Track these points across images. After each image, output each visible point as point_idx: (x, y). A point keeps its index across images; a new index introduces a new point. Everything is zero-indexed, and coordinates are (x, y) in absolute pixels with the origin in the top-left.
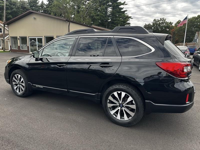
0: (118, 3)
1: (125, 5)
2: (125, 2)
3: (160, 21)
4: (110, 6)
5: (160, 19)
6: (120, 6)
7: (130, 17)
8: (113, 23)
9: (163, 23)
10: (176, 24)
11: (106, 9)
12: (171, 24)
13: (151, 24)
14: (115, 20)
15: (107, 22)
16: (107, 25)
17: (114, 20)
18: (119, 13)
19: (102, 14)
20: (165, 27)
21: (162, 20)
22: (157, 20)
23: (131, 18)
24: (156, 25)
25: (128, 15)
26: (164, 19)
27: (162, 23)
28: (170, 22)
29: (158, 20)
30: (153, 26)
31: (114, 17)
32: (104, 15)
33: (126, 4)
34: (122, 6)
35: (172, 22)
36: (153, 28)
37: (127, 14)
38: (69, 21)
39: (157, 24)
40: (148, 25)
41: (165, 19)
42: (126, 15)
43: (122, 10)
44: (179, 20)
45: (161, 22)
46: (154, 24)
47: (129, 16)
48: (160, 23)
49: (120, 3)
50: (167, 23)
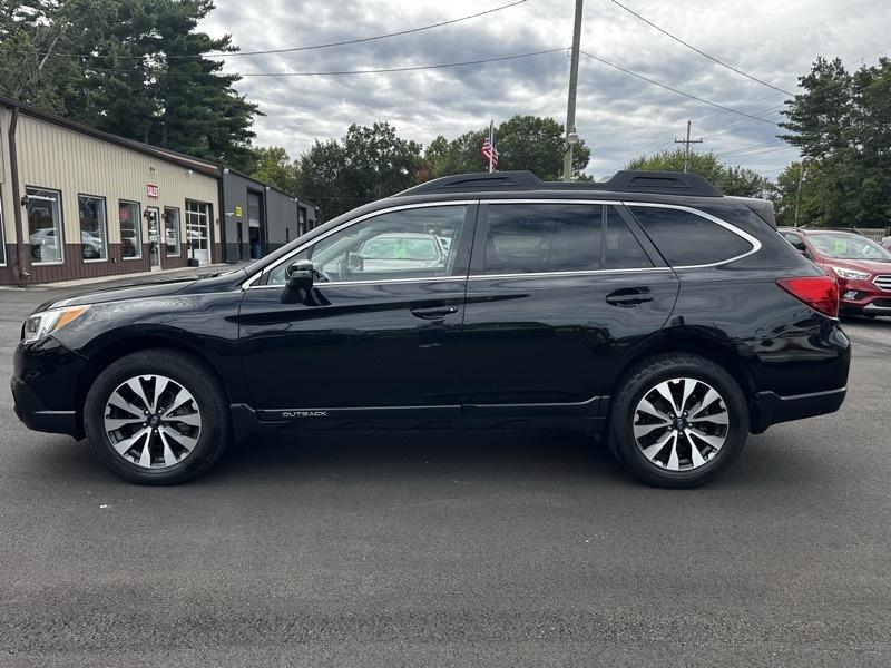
0: (194, 36)
1: (230, 50)
2: (226, 40)
3: (374, 133)
4: (155, 46)
5: (373, 129)
6: (207, 54)
7: (252, 108)
8: (179, 127)
9: (384, 144)
10: (431, 151)
11: (138, 56)
12: (417, 151)
13: (342, 145)
14: (190, 116)
15: (150, 122)
16: (147, 133)
17: (180, 116)
18: (203, 84)
19: (118, 82)
20: (393, 159)
21: (383, 134)
22: (362, 131)
23: (259, 113)
24: (362, 152)
25: (241, 95)
26: (390, 128)
27: (381, 141)
28: (412, 143)
29: (365, 129)
30: (348, 155)
31: (182, 98)
32: (129, 88)
33: (234, 50)
34: (212, 56)
35: (417, 142)
36: (349, 162)
37: (235, 92)
38: (10, 107)
39: (363, 147)
40: (330, 147)
41: (394, 129)
42: (233, 95)
43: (219, 74)
44: (439, 138)
45: (378, 138)
46: (350, 145)
47: (247, 101)
48: (374, 145)
49: (203, 37)
50: (399, 145)
